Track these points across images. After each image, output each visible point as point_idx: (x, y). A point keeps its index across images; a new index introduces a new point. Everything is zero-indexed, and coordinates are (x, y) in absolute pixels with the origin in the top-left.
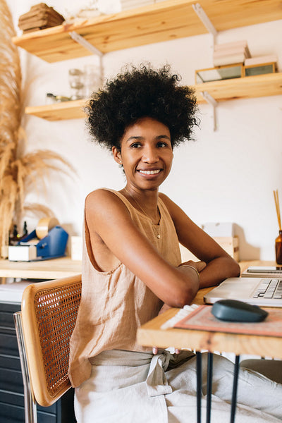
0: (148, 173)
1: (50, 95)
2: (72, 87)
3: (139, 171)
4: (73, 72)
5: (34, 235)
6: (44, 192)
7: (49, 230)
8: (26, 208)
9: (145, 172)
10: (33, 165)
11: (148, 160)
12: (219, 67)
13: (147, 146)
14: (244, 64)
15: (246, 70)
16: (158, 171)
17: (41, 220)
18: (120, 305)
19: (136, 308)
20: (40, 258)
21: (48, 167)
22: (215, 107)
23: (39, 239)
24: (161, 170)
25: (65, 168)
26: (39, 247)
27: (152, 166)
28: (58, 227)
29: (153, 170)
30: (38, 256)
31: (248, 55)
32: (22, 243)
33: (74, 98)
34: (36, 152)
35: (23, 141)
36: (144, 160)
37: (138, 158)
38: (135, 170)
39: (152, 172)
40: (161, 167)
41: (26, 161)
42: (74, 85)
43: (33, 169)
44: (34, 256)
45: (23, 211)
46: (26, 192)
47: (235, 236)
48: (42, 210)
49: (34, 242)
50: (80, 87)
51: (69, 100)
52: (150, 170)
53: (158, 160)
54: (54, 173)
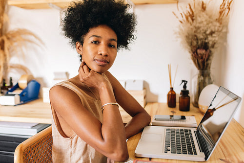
5: (17, 87)
6: (23, 56)
7: (28, 83)
8: (12, 67)
10: (14, 39)
17: (22, 76)
18: (80, 159)
19: (90, 159)
20: (22, 102)
21: (25, 40)
23: (21, 89)
25: (37, 41)
26: (21, 95)
28: (34, 81)
30: (21, 101)
32: (10, 93)
34: (16, 30)
35: (7, 23)
41: (10, 36)
43: (15, 41)
44: (18, 102)
45: (9, 69)
46: (10, 56)
47: (144, 88)
48: (22, 69)
49: (18, 92)
54: (29, 44)
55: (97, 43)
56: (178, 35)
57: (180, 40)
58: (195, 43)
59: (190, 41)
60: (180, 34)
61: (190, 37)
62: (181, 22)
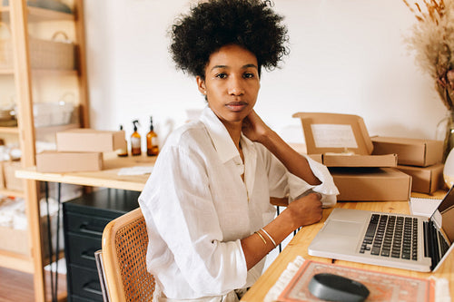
36: (230, 92)
55: (223, 76)
56: (412, 45)
57: (415, 53)
58: (443, 59)
59: (435, 54)
60: (414, 42)
61: (435, 48)
62: (420, 19)
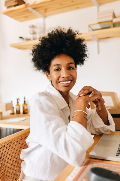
0: (65, 83)
1: (21, 38)
2: (31, 34)
3: (60, 82)
4: (31, 26)
9: (63, 83)
11: (64, 76)
12: (100, 23)
13: (63, 69)
14: (112, 21)
15: (113, 24)
16: (70, 82)
22: (98, 42)
24: (72, 81)
27: (66, 79)
29: (67, 81)
31: (114, 17)
33: (32, 39)
36: (62, 76)
37: (59, 76)
38: (58, 82)
39: (67, 82)
40: (72, 79)
42: (32, 32)
50: (34, 33)
51: (30, 40)
52: (66, 81)
53: (69, 76)
